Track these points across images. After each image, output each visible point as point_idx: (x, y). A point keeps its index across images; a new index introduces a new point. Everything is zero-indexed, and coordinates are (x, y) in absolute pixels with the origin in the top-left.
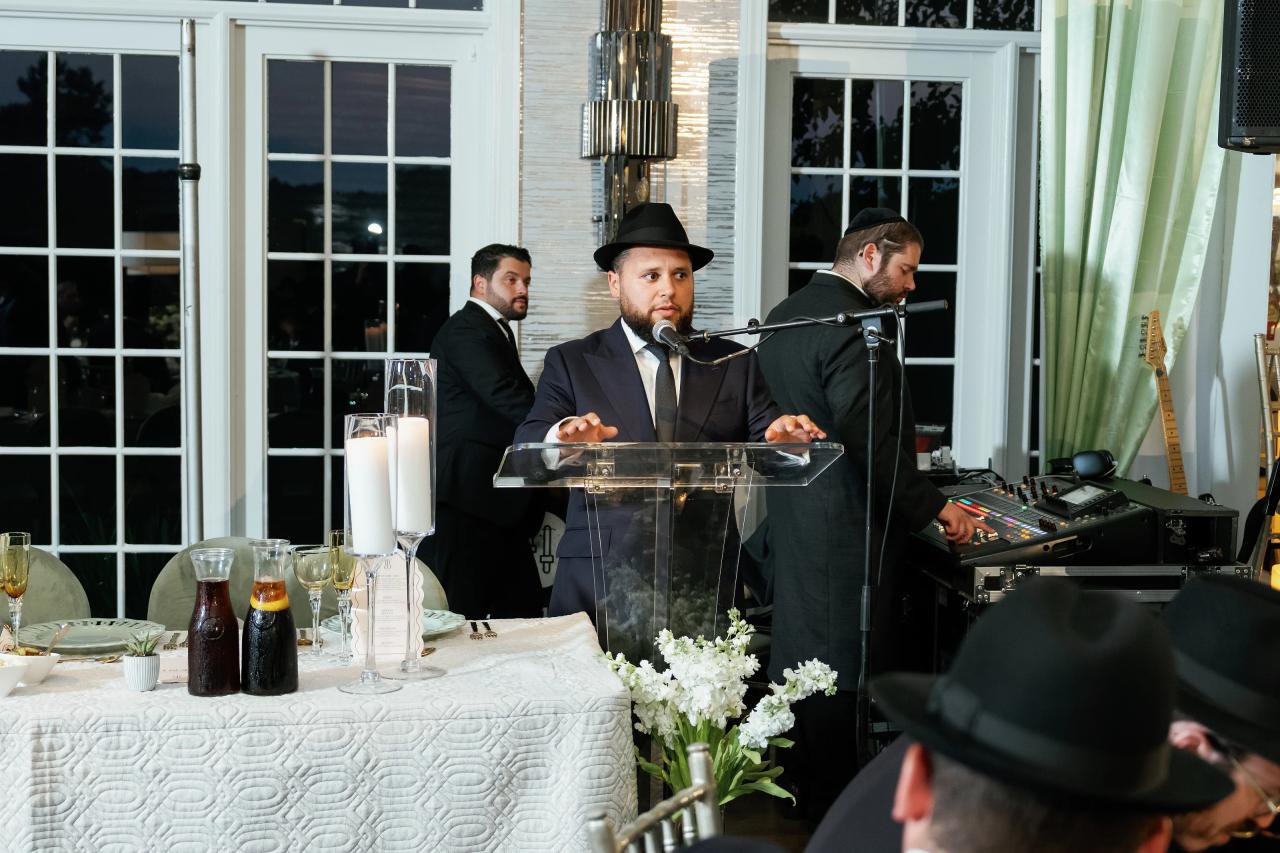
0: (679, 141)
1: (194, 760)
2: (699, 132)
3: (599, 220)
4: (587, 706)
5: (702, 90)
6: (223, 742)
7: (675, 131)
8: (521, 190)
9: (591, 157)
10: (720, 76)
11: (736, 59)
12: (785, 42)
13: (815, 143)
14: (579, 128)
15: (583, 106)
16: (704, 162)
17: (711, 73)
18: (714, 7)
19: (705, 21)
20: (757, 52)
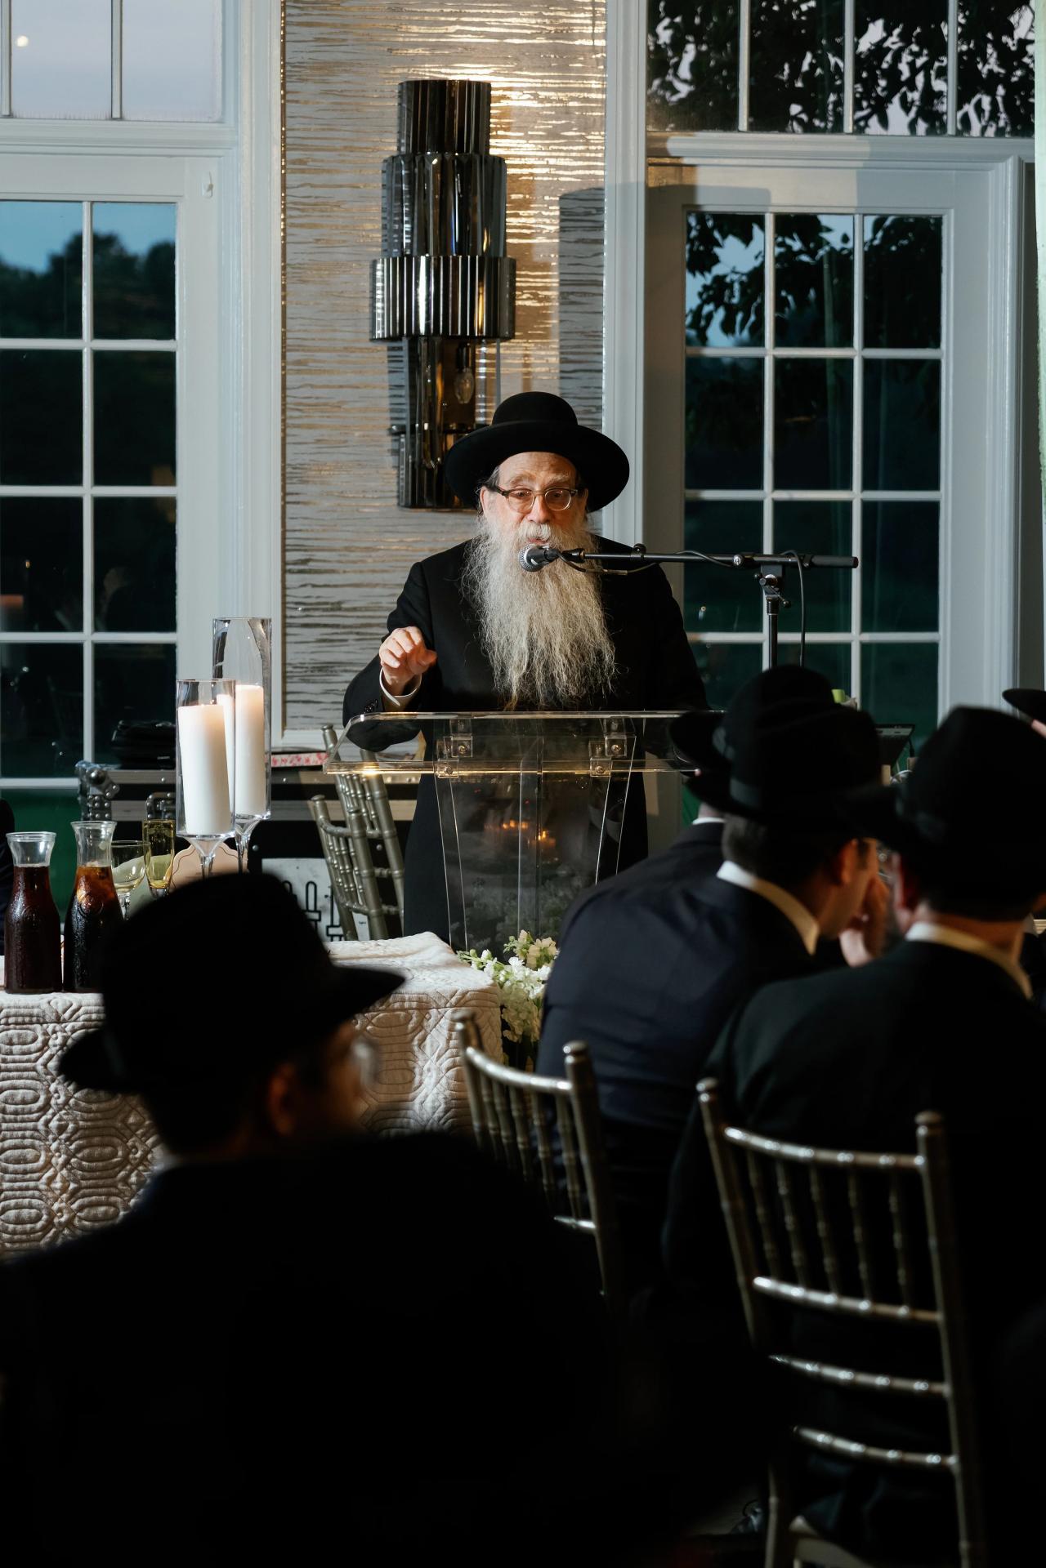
0: (518, 313)
1: (26, 1057)
2: (547, 299)
3: (402, 431)
4: (453, 1000)
5: (549, 236)
6: (57, 1038)
7: (513, 298)
8: (284, 388)
9: (390, 339)
10: (578, 215)
11: (601, 189)
12: (675, 161)
13: (732, 282)
14: (368, 295)
15: (374, 263)
16: (555, 343)
17: (563, 212)
18: (567, 113)
19: (553, 134)
20: (633, 179)
